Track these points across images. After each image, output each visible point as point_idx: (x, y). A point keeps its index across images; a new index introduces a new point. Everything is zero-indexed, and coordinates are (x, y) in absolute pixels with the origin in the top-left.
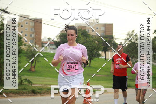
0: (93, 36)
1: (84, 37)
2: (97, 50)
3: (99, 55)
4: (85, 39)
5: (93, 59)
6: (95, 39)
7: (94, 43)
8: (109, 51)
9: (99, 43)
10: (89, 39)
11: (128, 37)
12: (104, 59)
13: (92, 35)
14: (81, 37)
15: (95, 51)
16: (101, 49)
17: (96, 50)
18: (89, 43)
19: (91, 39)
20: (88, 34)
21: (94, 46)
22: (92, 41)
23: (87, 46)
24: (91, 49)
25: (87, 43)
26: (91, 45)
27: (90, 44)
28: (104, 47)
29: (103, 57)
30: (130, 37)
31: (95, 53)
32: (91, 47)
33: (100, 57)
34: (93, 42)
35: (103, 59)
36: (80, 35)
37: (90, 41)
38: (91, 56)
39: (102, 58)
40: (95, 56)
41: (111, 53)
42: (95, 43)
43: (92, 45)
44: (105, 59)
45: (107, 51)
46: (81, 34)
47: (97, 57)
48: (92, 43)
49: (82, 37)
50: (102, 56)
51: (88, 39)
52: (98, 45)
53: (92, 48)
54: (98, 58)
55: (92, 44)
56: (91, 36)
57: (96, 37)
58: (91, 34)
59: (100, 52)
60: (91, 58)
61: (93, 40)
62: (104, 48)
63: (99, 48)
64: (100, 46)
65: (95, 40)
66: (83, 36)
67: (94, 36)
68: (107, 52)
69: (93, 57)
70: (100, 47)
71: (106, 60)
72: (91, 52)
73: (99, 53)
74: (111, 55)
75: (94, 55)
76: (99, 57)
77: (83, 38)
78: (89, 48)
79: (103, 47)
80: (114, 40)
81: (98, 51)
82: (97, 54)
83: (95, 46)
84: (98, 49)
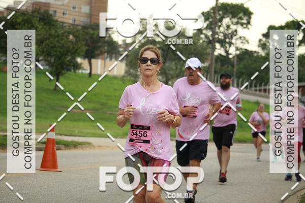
0: (65, 25)
1: (45, 26)
2: (73, 56)
3: (77, 66)
4: (47, 31)
5: (64, 73)
6: (69, 30)
7: (66, 39)
8: (98, 58)
9: (78, 40)
10: (56, 32)
11: (141, 27)
12: (88, 76)
13: (63, 23)
14: (38, 25)
15: (69, 58)
16: (82, 53)
17: (69, 54)
18: (56, 39)
19: (60, 32)
20: (54, 21)
21: (65, 45)
22: (63, 36)
23: (52, 45)
24: (60, 52)
25: (51, 39)
26: (60, 43)
27: (58, 41)
28: (87, 48)
29: (85, 70)
30: (143, 28)
31: (68, 61)
32: (59, 49)
33: (79, 70)
34: (64, 38)
35: (85, 74)
36: (37, 22)
37: (57, 34)
38: (59, 67)
39: (84, 72)
40: (68, 68)
41: (103, 61)
42: (68, 39)
43: (61, 45)
44: (90, 74)
45: (94, 57)
46: (38, 19)
47: (72, 70)
48: (62, 39)
49: (40, 27)
50: (83, 68)
51: (53, 32)
52: (75, 44)
53: (62, 51)
54: (75, 72)
55: (63, 42)
56: (61, 24)
57: (71, 27)
58: (60, 20)
59: (79, 60)
60: (59, 73)
61: (65, 32)
62: (87, 50)
63: (76, 50)
64: (79, 46)
65: (69, 33)
66: (42, 24)
67: (67, 24)
68: (93, 61)
69: (63, 69)
70: (80, 48)
71: (93, 76)
72: (60, 58)
73: (77, 62)
74: (103, 66)
75: (65, 67)
76: (77, 71)
77: (43, 28)
78: (56, 51)
79: (84, 48)
80: (109, 34)
81: (74, 58)
82: (72, 64)
83: (69, 47)
84: (75, 53)
